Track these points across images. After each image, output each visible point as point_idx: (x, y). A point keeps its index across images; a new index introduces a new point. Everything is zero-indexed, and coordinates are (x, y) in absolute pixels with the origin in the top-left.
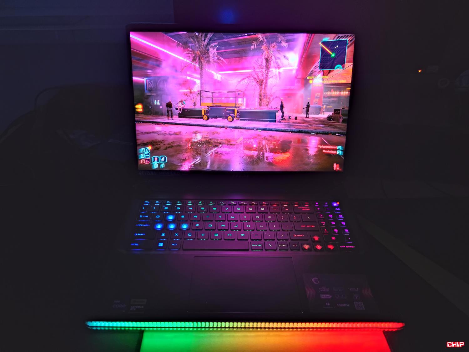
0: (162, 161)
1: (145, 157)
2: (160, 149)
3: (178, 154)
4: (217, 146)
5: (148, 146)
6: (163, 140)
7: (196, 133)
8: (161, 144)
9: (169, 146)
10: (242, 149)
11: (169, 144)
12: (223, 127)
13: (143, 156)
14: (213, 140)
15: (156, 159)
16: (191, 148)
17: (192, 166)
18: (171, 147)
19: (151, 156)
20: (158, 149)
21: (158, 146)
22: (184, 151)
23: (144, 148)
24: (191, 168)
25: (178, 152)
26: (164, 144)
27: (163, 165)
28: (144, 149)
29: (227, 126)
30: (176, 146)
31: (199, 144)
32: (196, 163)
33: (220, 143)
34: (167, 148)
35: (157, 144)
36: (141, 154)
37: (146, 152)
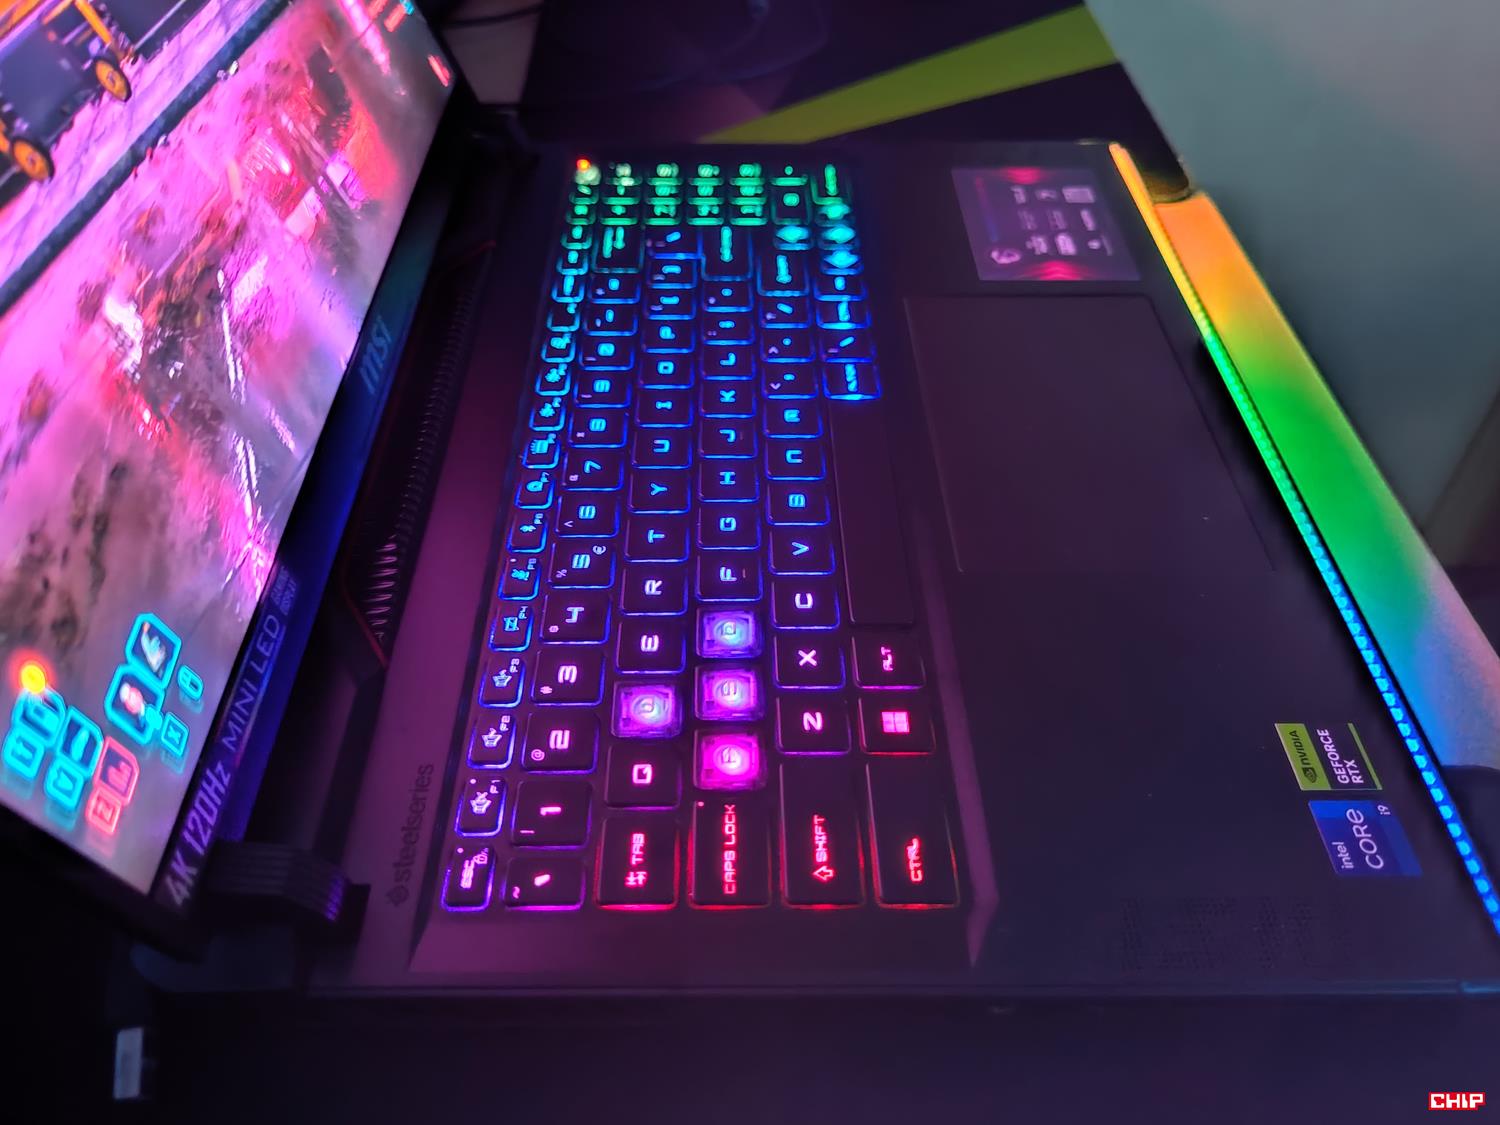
0: (164, 665)
1: (81, 774)
2: (81, 611)
3: (163, 525)
4: (215, 297)
5: (16, 686)
6: (32, 538)
7: (90, 307)
8: (55, 573)
9: (87, 535)
10: (275, 221)
11: (77, 524)
12: (135, 159)
13: (66, 783)
14: (179, 275)
15: (129, 695)
16: (167, 428)
17: (259, 517)
18: (103, 526)
19: (99, 717)
20: (67, 624)
21: (51, 611)
22: (162, 478)
23: (9, 727)
24: (269, 537)
25: (153, 520)
26: (58, 551)
27: (186, 676)
28: (21, 730)
29: (141, 139)
30: (113, 492)
31: (165, 366)
32: (254, 483)
33: (210, 269)
34: (96, 560)
35: (39, 602)
36: (50, 787)
37: (45, 733)
